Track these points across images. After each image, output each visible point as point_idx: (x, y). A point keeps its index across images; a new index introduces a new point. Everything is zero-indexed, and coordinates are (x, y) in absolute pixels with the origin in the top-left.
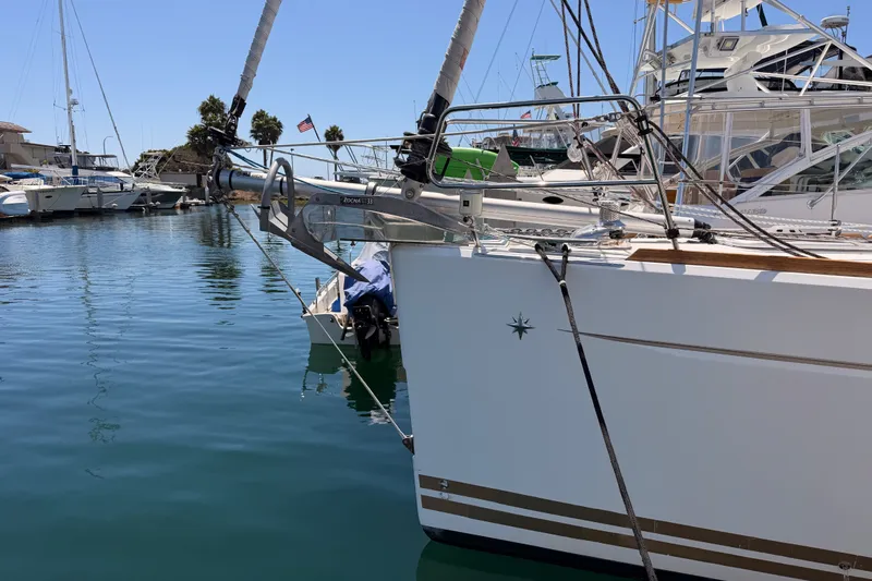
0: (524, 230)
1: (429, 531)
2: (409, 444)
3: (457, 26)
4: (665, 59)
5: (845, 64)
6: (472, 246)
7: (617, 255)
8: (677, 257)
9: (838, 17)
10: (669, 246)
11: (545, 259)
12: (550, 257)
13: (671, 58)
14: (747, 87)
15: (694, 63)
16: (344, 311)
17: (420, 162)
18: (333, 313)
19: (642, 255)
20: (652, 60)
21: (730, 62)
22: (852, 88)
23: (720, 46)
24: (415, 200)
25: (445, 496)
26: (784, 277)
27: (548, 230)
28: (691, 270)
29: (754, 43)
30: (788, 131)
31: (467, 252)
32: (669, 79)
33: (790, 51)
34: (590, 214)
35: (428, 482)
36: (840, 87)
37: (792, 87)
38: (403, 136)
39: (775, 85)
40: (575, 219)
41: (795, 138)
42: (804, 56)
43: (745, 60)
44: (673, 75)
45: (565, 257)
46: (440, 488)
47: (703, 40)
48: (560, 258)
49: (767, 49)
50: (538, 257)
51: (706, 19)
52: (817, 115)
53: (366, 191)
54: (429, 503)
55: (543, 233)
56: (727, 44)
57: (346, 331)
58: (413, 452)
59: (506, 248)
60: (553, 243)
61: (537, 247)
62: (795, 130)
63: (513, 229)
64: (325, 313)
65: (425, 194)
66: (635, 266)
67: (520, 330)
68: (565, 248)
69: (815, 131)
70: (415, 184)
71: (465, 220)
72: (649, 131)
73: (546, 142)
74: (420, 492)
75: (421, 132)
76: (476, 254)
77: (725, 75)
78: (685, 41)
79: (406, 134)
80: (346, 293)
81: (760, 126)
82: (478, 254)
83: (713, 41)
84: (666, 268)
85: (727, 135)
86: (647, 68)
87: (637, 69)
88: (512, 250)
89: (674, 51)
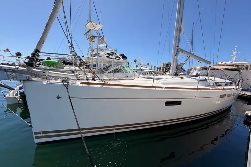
0: (60, 78)
1: (38, 144)
2: (31, 126)
3: (41, 35)
4: (93, 51)
5: (116, 56)
6: (47, 81)
7: (78, 83)
8: (88, 83)
9: (116, 49)
10: (87, 82)
11: (64, 84)
12: (65, 84)
13: (94, 51)
14: (105, 57)
15: (97, 52)
16: (19, 95)
17: (31, 63)
18: (15, 96)
19: (82, 83)
20: (91, 51)
21: (103, 53)
22: (117, 59)
23: (101, 50)
24: (30, 71)
25: (42, 135)
26: (104, 86)
27: (65, 78)
28: (91, 86)
29: (106, 51)
30: (110, 64)
31: (45, 83)
32: (94, 54)
33: (110, 53)
34: (74, 75)
35: (36, 133)
36: (116, 59)
37: (110, 58)
38: (26, 57)
39: (108, 57)
40: (71, 76)
41: (111, 65)
42: (112, 54)
43: (105, 53)
44: (94, 53)
45: (68, 84)
46: (40, 134)
47: (99, 49)
48: (67, 84)
49: (107, 52)
50: (62, 83)
51: (99, 46)
52: (114, 62)
53: (15, 68)
54: (37, 138)
55: (64, 79)
56: (102, 50)
57: (19, 100)
58: (32, 128)
59: (55, 82)
60: (66, 81)
61: (62, 82)
62: (111, 64)
63: (57, 78)
64: (13, 96)
65: (33, 70)
66: (81, 85)
67: (59, 98)
68: (68, 82)
69: (114, 65)
70: (30, 67)
71: (44, 76)
72: (82, 62)
73: (70, 61)
74: (34, 136)
75: (32, 56)
76: (47, 83)
77: (102, 55)
78: (96, 49)
79: (27, 56)
80: (19, 91)
81: (107, 63)
82: (48, 83)
83: (100, 50)
84: (86, 85)
85: (102, 64)
86: (90, 52)
87: (88, 52)
88: (56, 82)
89: (94, 50)
